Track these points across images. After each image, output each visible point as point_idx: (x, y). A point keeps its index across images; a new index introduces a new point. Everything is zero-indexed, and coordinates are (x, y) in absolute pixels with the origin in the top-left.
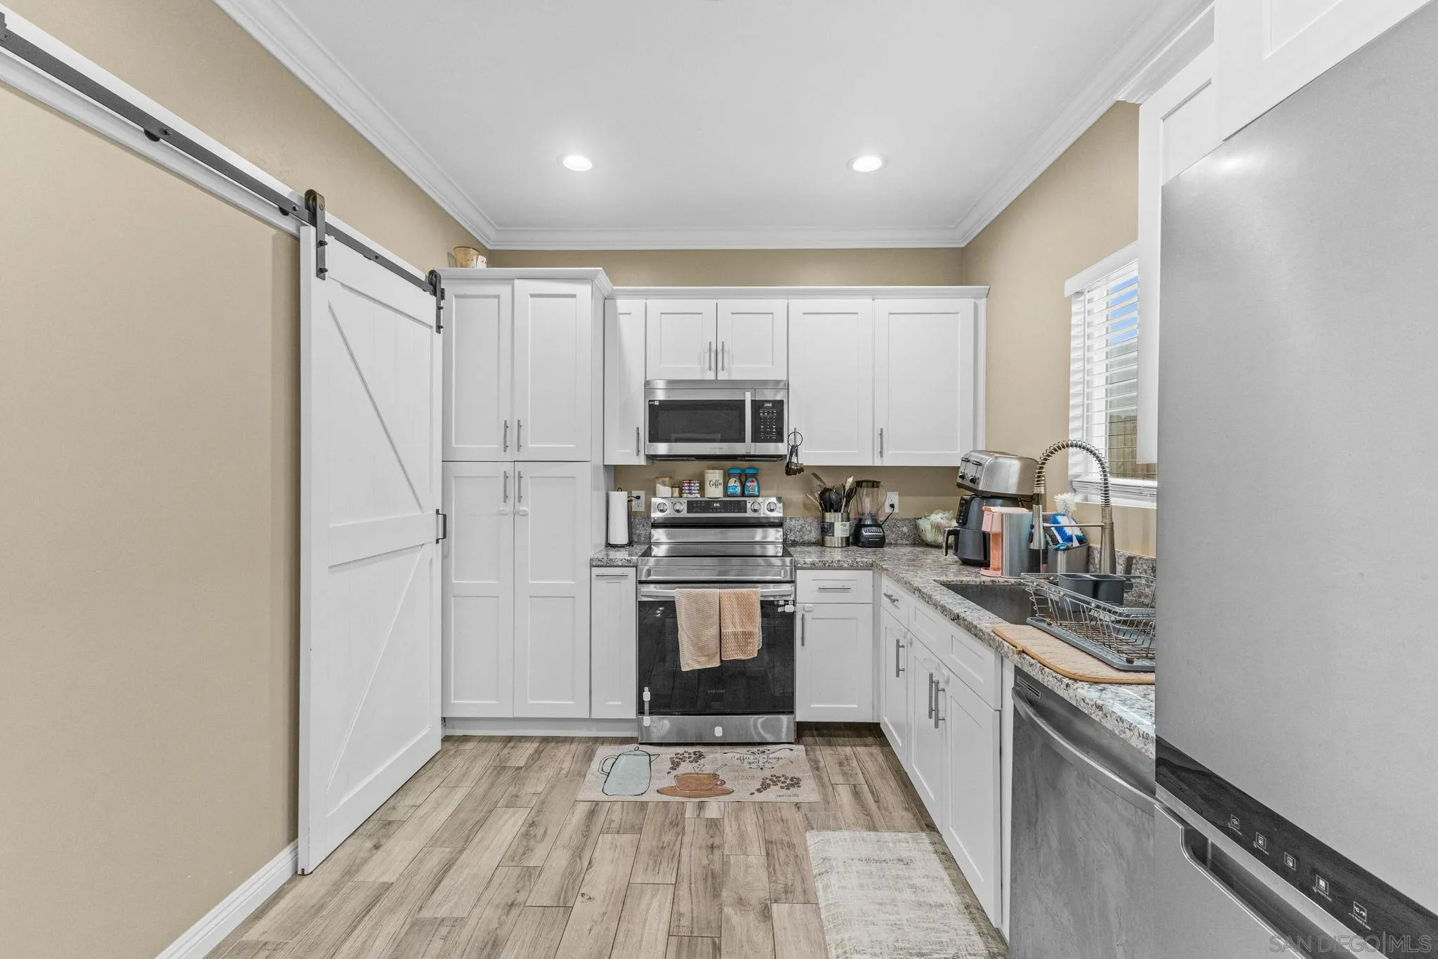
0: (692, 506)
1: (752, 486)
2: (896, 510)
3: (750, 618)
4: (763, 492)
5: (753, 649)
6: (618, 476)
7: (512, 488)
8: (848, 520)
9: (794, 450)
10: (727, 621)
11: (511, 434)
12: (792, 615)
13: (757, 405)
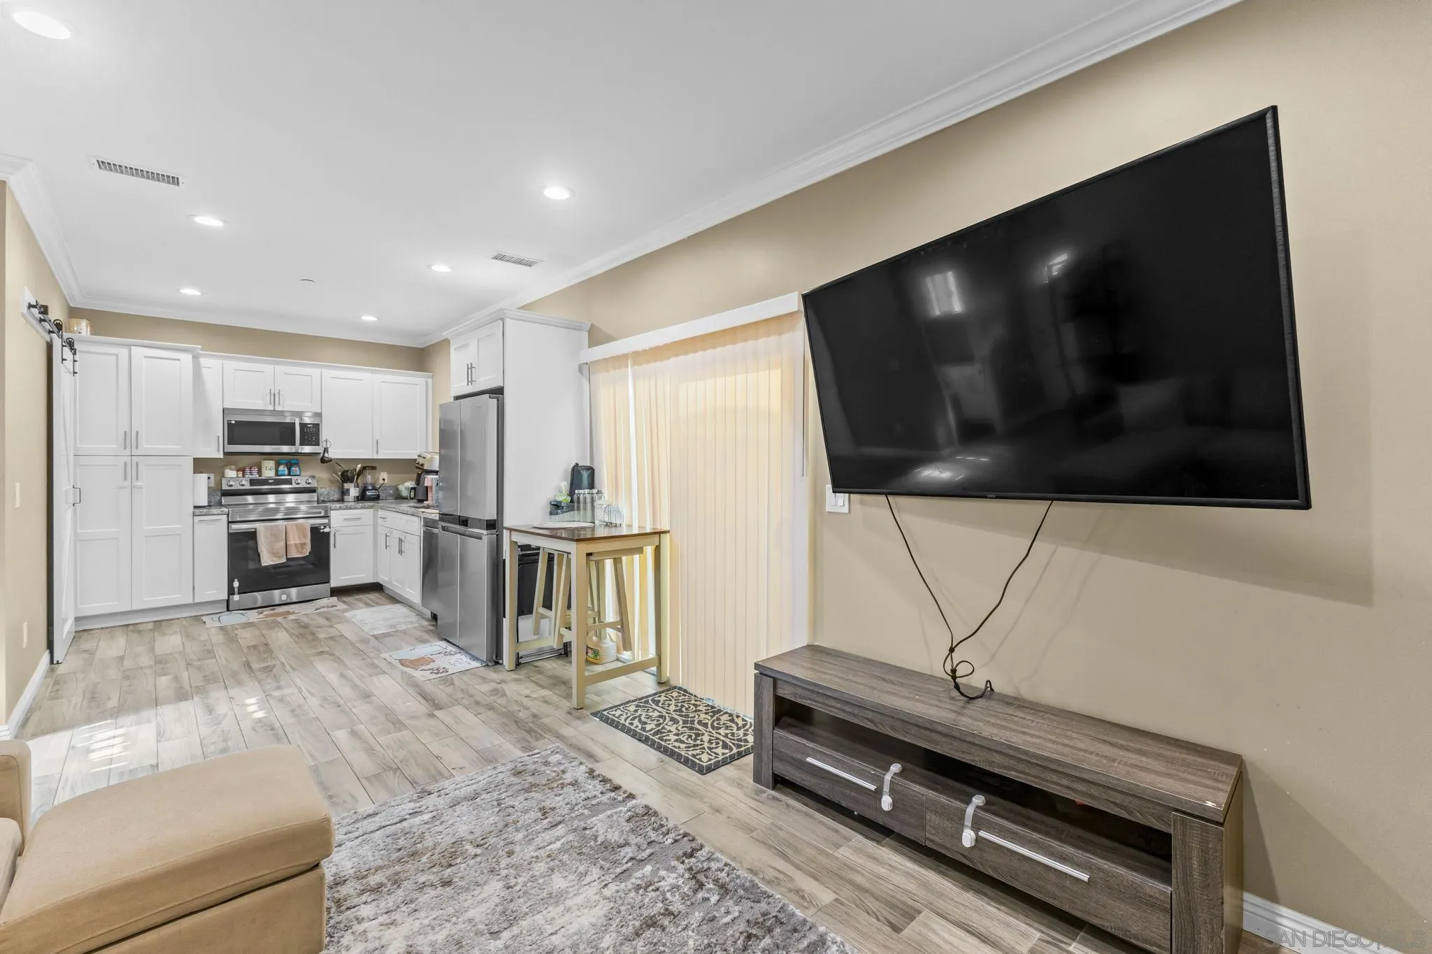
0: (252, 482)
1: (295, 469)
2: (386, 481)
3: (305, 536)
4: (302, 474)
5: (307, 551)
6: (200, 465)
7: (131, 472)
8: (358, 487)
9: (326, 450)
10: (291, 537)
11: (130, 440)
12: (328, 534)
13: (303, 426)
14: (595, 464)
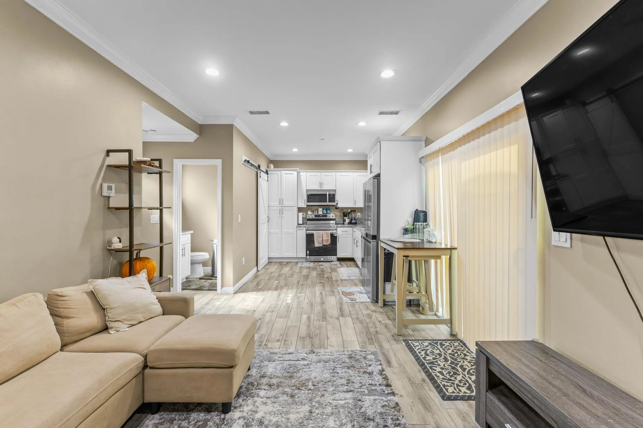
0: (316, 216)
1: (329, 211)
2: (360, 217)
3: (328, 237)
4: (331, 213)
5: (329, 242)
6: (300, 210)
7: (281, 212)
8: (349, 219)
9: (337, 204)
10: (324, 237)
11: (281, 201)
12: (336, 236)
13: (329, 195)
14: (427, 210)
